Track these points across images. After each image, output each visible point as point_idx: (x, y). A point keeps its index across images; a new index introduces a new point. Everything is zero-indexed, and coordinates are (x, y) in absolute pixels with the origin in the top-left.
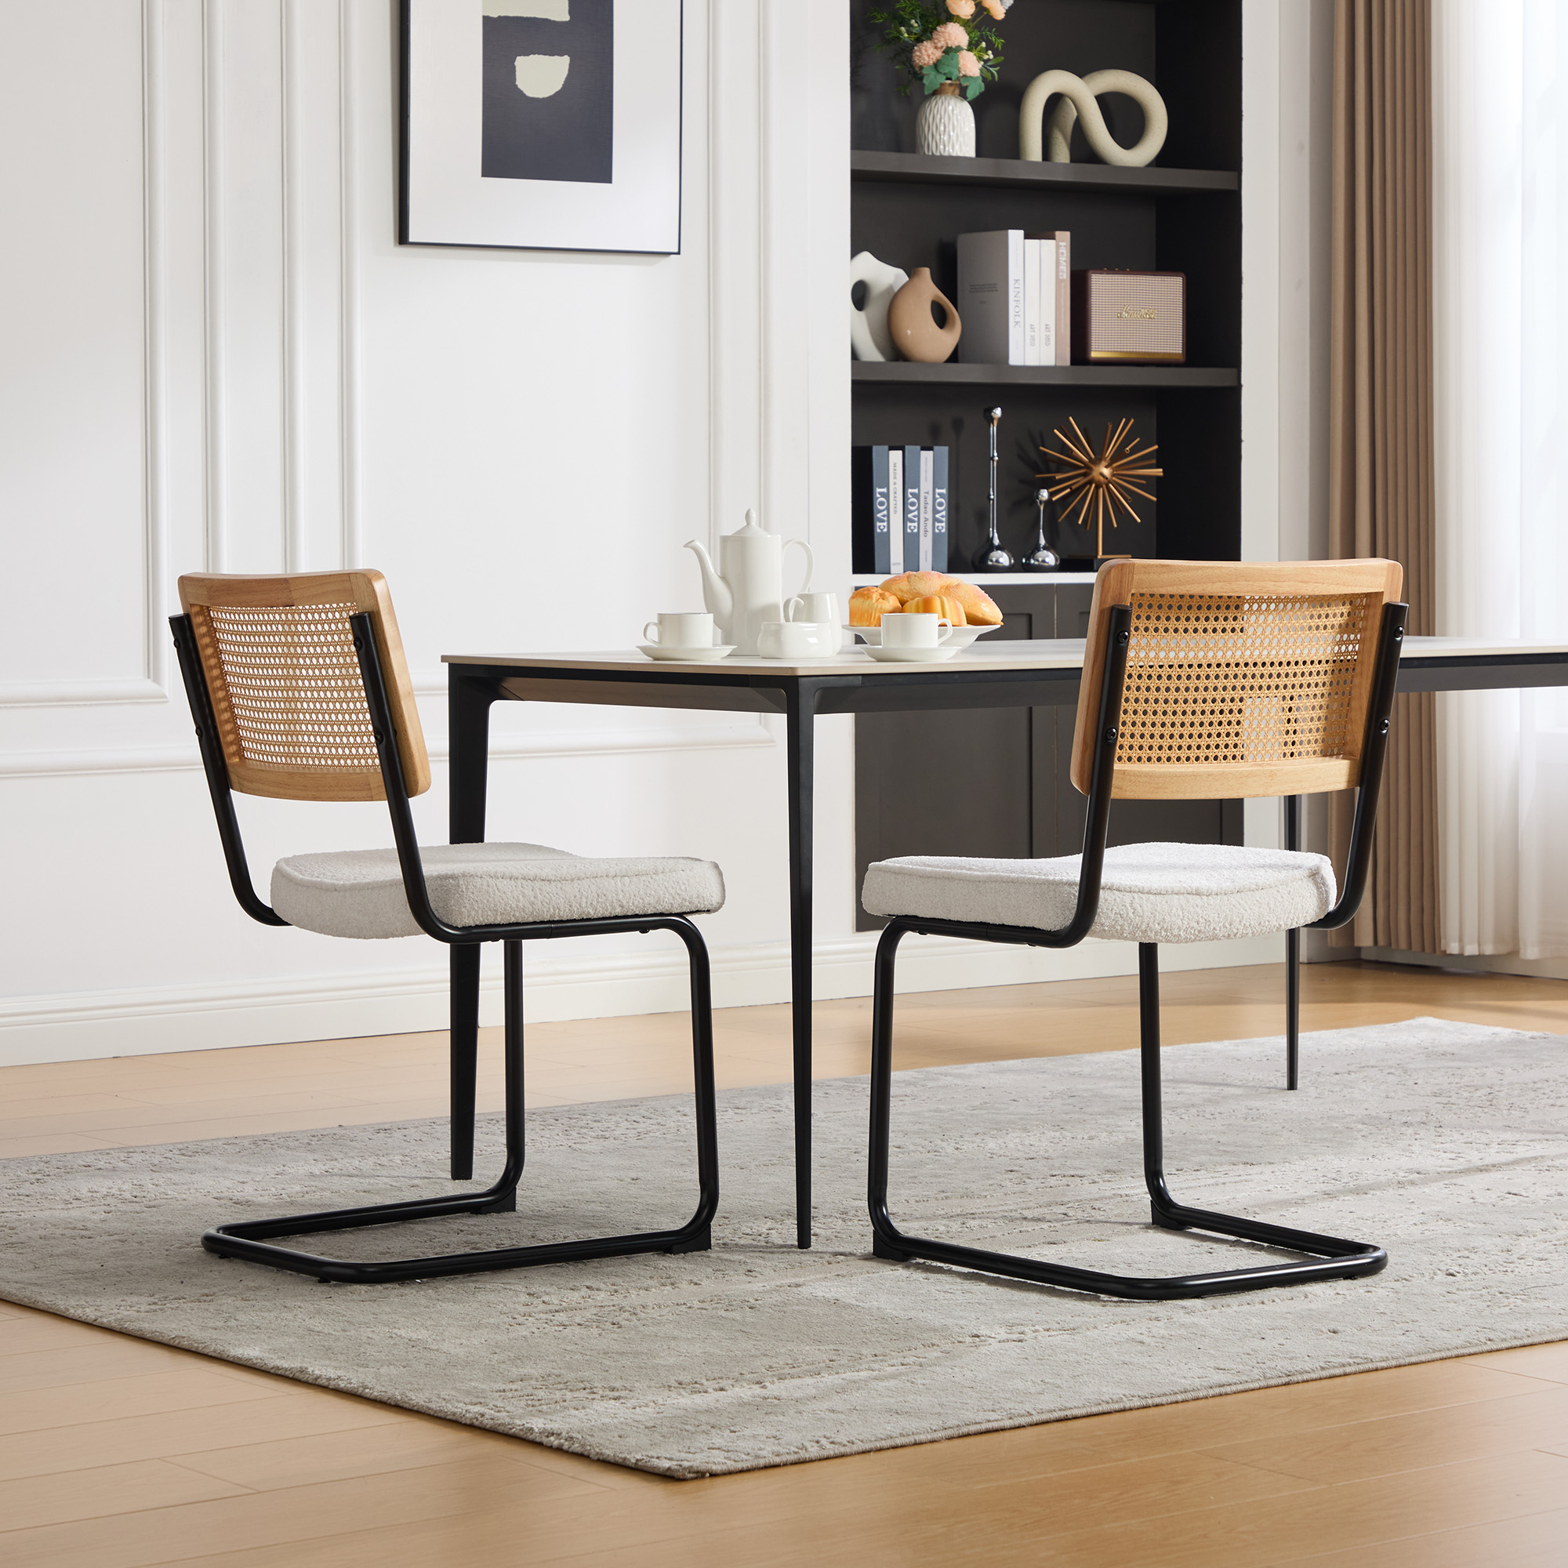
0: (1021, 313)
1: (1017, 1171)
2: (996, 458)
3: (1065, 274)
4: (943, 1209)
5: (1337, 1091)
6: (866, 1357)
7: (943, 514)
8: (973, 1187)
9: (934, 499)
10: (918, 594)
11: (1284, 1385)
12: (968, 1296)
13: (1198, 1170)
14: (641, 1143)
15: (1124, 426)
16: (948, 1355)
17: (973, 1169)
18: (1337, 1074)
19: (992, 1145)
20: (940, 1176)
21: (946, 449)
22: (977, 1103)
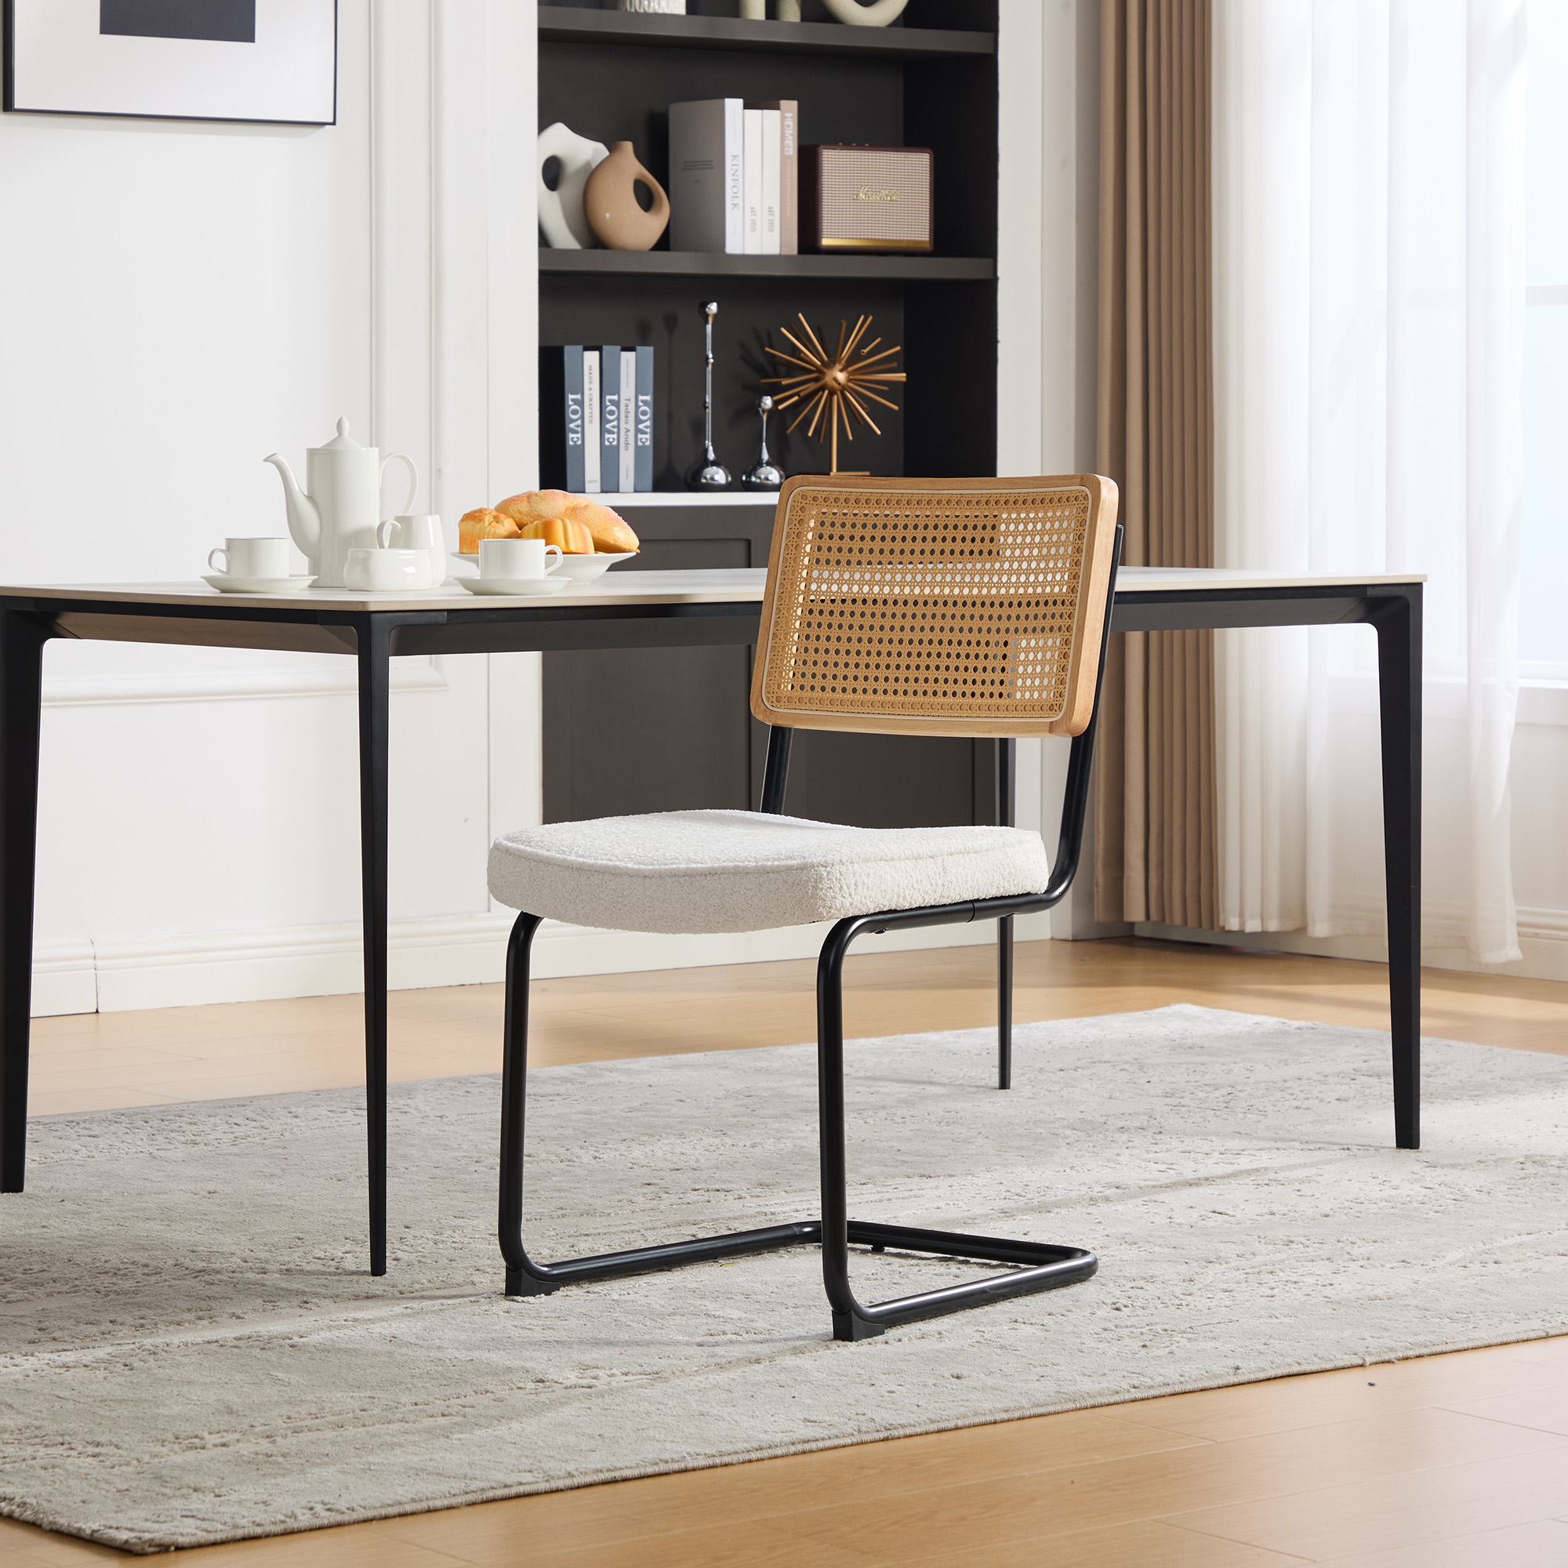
0: (740, 194)
1: (655, 1184)
2: (711, 361)
3: (791, 150)
4: (555, 1229)
5: (1055, 1091)
6: (405, 1406)
7: (647, 424)
8: (598, 1203)
9: (637, 407)
10: (539, 517)
11: (883, 1440)
12: (548, 1333)
13: (864, 1184)
14: (235, 1150)
15: (862, 324)
16: (500, 1404)
17: (606, 1181)
18: (1062, 1070)
19: (637, 1153)
20: (564, 1191)
21: (650, 350)
22: (637, 1104)
